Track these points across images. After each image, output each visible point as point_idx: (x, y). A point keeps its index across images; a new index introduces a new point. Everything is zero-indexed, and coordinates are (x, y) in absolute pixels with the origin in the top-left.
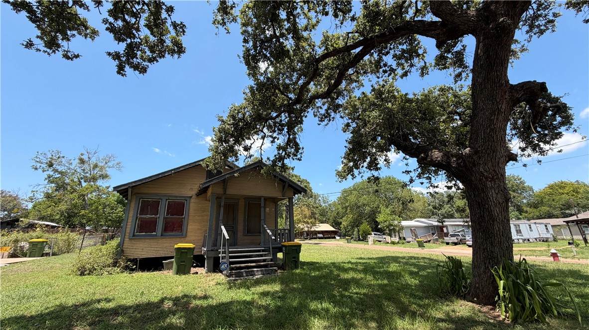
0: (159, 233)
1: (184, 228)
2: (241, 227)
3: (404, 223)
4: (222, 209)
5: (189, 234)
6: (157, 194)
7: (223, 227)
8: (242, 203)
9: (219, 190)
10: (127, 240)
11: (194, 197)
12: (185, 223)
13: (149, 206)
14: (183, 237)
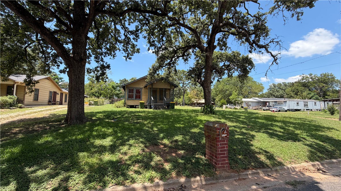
0: (134, 98)
1: (141, 97)
2: (158, 98)
3: (244, 100)
4: (152, 92)
5: (143, 99)
6: (132, 87)
7: (152, 97)
8: (158, 90)
9: (151, 87)
10: (126, 100)
11: (143, 88)
12: (141, 96)
13: (131, 91)
14: (141, 100)
